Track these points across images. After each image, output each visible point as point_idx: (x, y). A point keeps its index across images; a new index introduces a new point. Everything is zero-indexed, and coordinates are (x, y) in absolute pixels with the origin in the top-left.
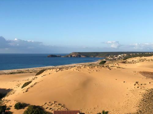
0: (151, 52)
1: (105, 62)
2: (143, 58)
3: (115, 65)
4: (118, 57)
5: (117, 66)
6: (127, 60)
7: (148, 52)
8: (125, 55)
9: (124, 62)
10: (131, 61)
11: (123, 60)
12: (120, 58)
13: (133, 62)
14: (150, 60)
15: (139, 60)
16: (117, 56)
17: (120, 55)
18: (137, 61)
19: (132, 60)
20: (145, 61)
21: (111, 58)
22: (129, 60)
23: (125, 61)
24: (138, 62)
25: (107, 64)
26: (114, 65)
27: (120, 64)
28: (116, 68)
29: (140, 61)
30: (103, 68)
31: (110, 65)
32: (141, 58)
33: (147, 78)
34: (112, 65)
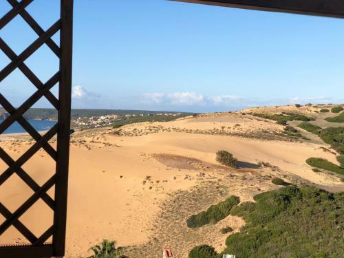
1: (72, 131)
2: (156, 124)
3: (98, 138)
4: (99, 121)
5: (103, 141)
6: (122, 128)
7: (163, 112)
8: (115, 116)
9: (117, 133)
10: (130, 130)
11: (114, 128)
12: (105, 123)
13: (136, 133)
14: (172, 130)
15: (148, 128)
16: (96, 120)
17: (102, 118)
18: (143, 131)
19: (132, 128)
20: (161, 130)
21: (84, 124)
22: (127, 128)
23: (118, 129)
24: (147, 133)
25: (77, 136)
26: (96, 138)
27: (108, 136)
28: (103, 145)
29: (151, 130)
31: (88, 140)
32: (152, 125)
33: (169, 168)
34: (91, 139)
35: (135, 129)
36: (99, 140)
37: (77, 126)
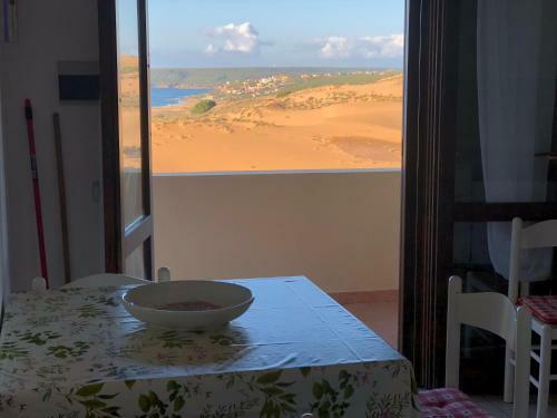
0: (371, 70)
1: (212, 104)
2: (346, 88)
3: (249, 115)
4: (258, 86)
5: (257, 118)
6: (291, 96)
7: (364, 70)
8: (284, 78)
9: (281, 106)
10: (302, 100)
11: (278, 96)
12: (267, 89)
13: (312, 105)
14: (370, 98)
15: (332, 95)
16: (253, 85)
17: (263, 81)
18: (324, 101)
19: (307, 97)
20: (352, 98)
21: (234, 91)
22: (299, 97)
23: (283, 99)
24: (330, 104)
25: (219, 112)
26: (246, 115)
27: (265, 111)
28: (253, 126)
29: (336, 99)
30: (205, 126)
31: (231, 116)
32: (338, 91)
33: (358, 159)
34: (238, 116)
35: (311, 98)
36: (251, 118)
37: (224, 95)
